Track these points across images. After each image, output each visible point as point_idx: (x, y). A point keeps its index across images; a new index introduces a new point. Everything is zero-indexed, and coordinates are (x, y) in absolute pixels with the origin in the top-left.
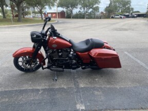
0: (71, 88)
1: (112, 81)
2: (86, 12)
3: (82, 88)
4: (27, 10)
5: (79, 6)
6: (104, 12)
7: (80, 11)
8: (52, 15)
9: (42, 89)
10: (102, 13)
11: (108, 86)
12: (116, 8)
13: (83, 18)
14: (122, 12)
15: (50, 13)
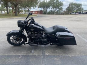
0: (40, 55)
1: (67, 52)
2: (55, 11)
3: (47, 56)
4: (21, 9)
5: (51, 7)
6: (66, 11)
7: (51, 10)
8: (35, 12)
9: (21, 56)
10: (64, 11)
11: (64, 55)
12: (73, 8)
13: (53, 14)
14: (76, 10)
15: (34, 11)
